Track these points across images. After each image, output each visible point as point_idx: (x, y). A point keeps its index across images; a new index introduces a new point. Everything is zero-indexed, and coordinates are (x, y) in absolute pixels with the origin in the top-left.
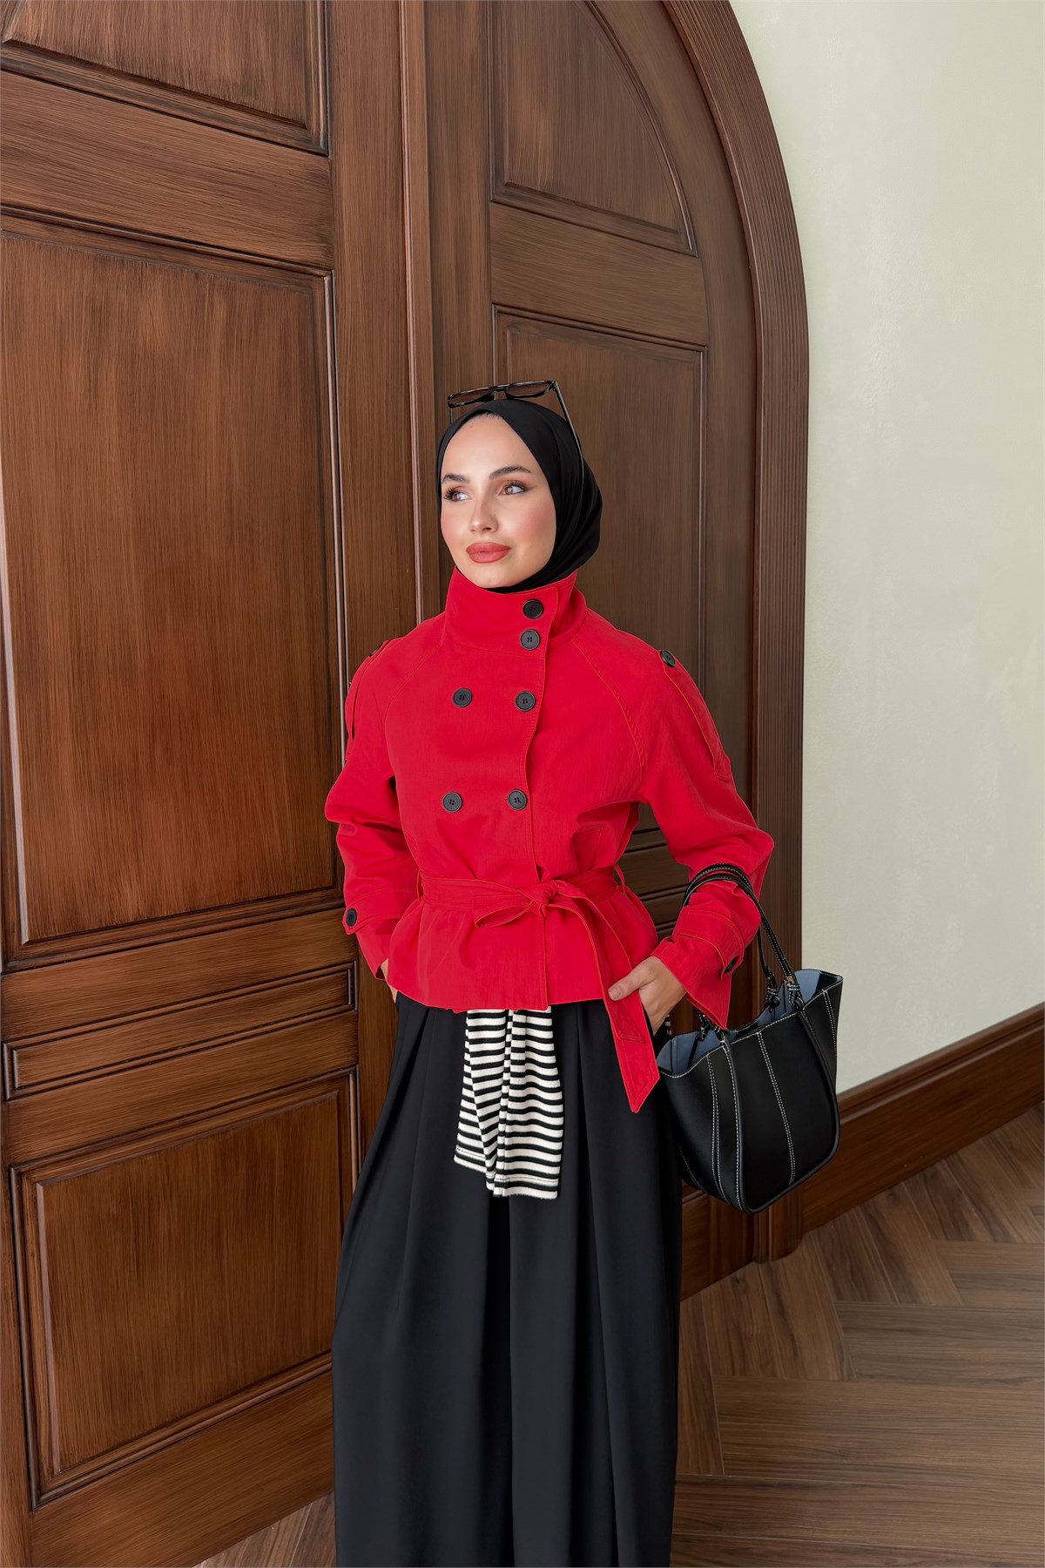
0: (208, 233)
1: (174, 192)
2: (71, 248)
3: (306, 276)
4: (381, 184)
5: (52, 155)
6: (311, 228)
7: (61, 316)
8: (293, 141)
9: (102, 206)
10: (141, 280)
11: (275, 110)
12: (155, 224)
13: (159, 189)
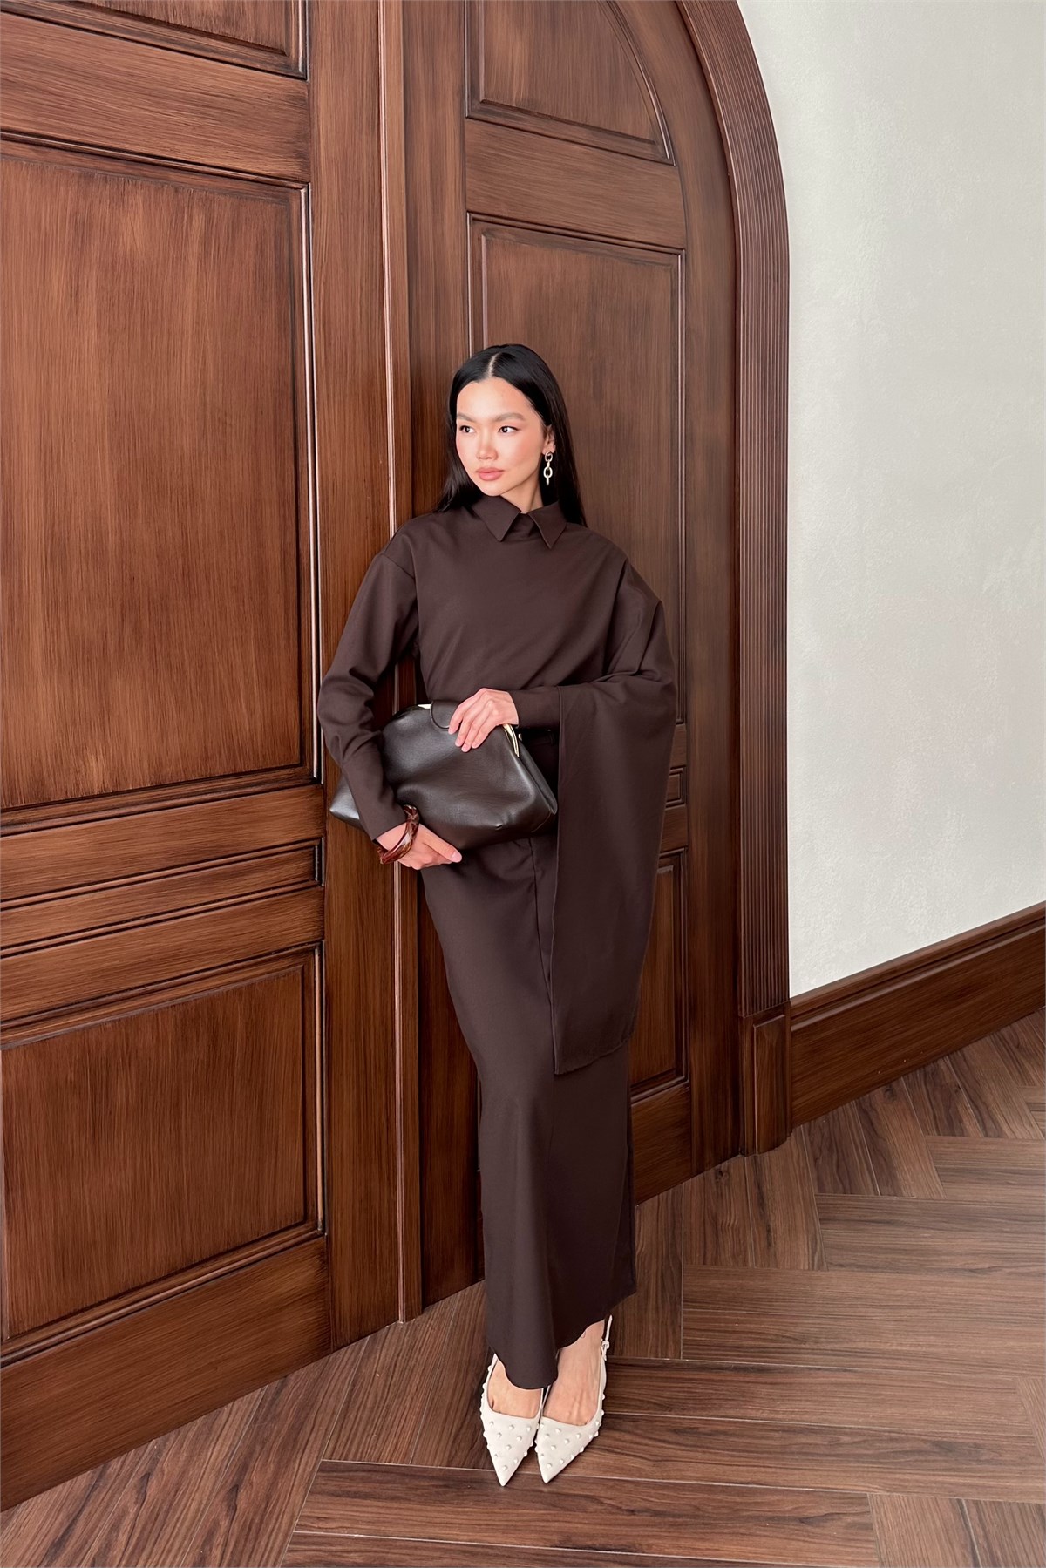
0: (187, 152)
1: (157, 115)
2: (57, 166)
3: (284, 189)
4: (358, 103)
5: (42, 85)
6: (288, 145)
7: (46, 229)
8: (273, 67)
9: (87, 129)
10: (123, 195)
11: (256, 39)
12: (139, 145)
13: (143, 112)
